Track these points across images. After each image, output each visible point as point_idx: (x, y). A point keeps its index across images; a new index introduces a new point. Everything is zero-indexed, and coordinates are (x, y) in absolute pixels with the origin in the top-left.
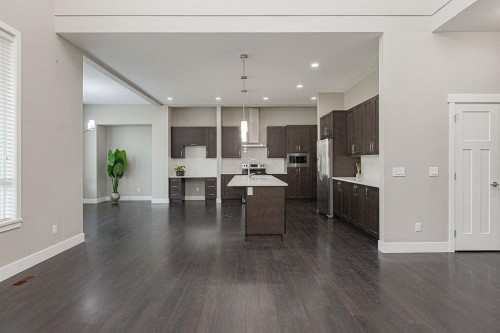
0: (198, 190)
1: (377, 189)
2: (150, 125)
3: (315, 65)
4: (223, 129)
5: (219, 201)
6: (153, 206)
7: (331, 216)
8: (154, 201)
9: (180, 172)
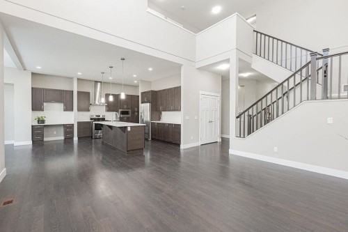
0: (55, 133)
1: (180, 125)
2: (13, 85)
3: (150, 69)
4: (78, 92)
5: (76, 139)
6: (15, 148)
7: (150, 139)
8: (16, 144)
9: (41, 121)
